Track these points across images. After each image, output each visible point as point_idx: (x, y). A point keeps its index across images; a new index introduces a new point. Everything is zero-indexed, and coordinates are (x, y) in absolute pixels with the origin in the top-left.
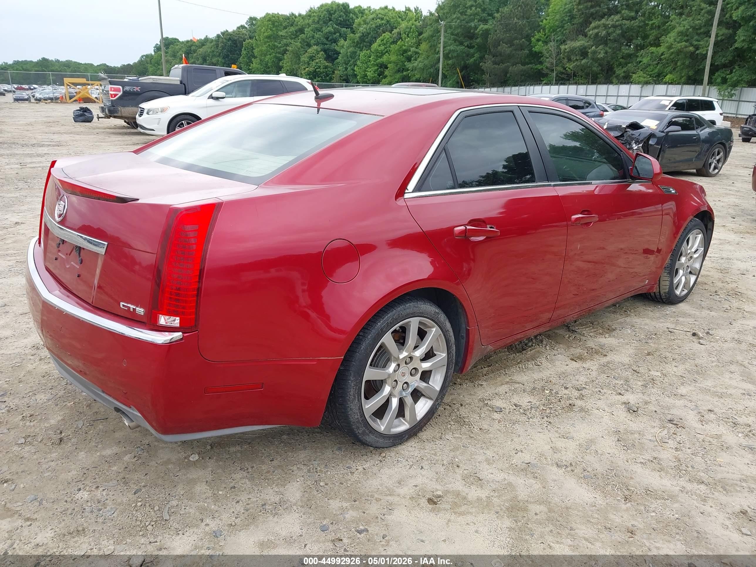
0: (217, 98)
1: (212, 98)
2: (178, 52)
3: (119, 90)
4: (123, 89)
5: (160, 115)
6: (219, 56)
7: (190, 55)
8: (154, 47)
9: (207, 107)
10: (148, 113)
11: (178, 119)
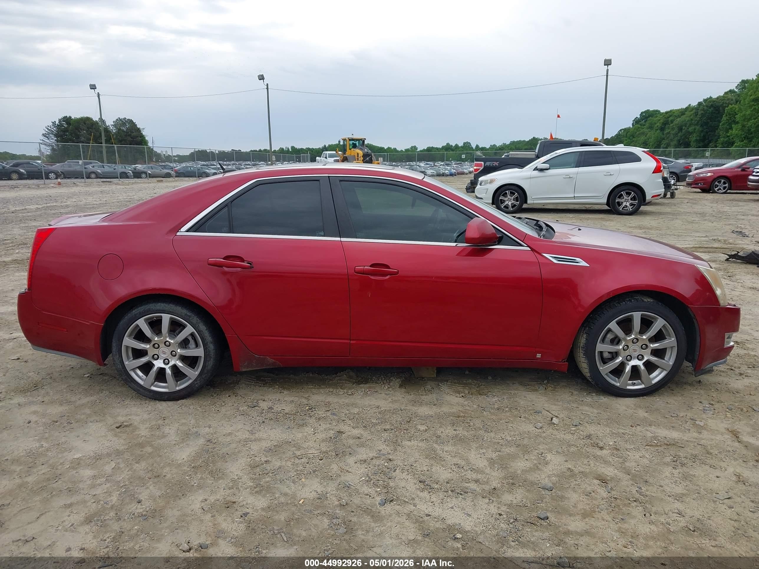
0: (542, 170)
1: (537, 170)
2: (655, 123)
3: (480, 165)
4: (484, 164)
5: (488, 186)
6: (697, 124)
7: (667, 126)
8: (634, 120)
9: (530, 178)
10: (481, 185)
11: (502, 189)
